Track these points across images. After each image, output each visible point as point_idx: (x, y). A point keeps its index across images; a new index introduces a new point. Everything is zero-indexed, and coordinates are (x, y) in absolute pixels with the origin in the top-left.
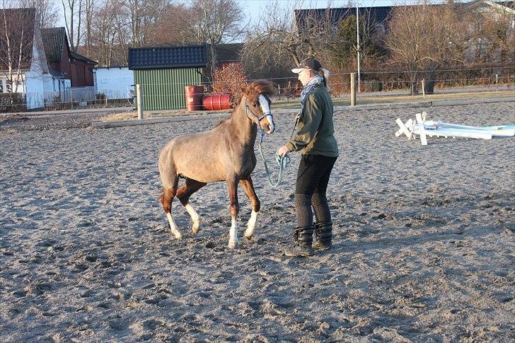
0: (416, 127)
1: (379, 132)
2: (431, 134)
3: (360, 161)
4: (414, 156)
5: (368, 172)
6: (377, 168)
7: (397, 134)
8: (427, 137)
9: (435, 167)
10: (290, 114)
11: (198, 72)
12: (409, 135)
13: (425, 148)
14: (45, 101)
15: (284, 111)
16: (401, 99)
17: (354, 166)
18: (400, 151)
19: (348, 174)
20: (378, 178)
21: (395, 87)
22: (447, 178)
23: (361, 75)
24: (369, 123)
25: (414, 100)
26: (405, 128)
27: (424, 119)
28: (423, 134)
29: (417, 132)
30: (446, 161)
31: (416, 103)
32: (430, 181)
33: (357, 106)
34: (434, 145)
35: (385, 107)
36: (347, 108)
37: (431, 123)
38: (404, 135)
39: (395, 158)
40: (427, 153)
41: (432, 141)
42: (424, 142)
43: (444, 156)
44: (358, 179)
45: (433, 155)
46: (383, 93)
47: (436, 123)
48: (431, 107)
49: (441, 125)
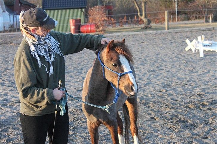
0: (198, 45)
1: (176, 47)
2: (207, 49)
3: (156, 69)
4: (192, 66)
5: (159, 78)
6: (165, 75)
7: (187, 49)
8: (204, 51)
9: (203, 74)
10: (130, 35)
11: (82, 11)
12: (193, 50)
13: (201, 59)
14: (4, 27)
15: (127, 33)
16: (196, 26)
17: (151, 73)
18: (184, 61)
19: (144, 79)
20: (163, 83)
21: (196, 18)
22: (209, 83)
23: (178, 12)
24: (173, 41)
25: (203, 26)
26: (191, 45)
27: (203, 40)
28: (202, 49)
29: (198, 48)
30: (212, 69)
31: (204, 28)
32: (197, 86)
33: (170, 30)
34: (208, 57)
35: (186, 31)
36: (163, 31)
37: (207, 42)
38: (191, 50)
39: (180, 67)
40: (201, 63)
41: (207, 54)
42: (202, 55)
43: (212, 65)
44: (150, 83)
45: (205, 64)
46: (190, 22)
47: (211, 42)
48: (213, 31)
49: (214, 43)
